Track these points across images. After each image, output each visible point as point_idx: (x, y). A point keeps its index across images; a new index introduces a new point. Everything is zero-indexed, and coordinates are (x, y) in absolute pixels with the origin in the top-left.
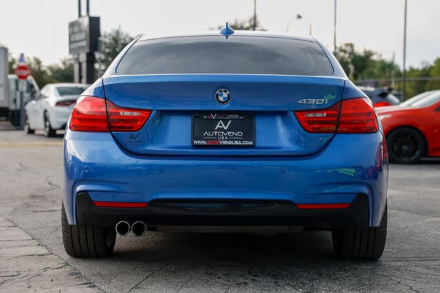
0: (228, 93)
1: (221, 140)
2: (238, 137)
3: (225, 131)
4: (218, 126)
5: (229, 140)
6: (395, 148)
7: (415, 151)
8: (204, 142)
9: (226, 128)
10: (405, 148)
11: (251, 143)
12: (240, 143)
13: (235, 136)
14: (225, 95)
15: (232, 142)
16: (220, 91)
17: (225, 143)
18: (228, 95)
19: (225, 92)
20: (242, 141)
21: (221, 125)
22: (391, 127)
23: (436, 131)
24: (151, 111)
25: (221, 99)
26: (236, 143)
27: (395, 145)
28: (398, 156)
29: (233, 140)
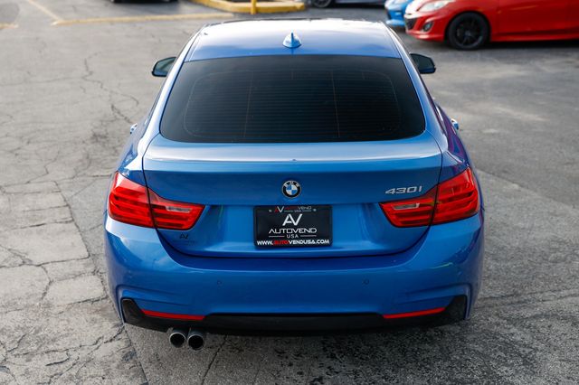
0: (298, 185)
1: (291, 239)
2: (310, 234)
3: (295, 228)
4: (286, 222)
5: (300, 238)
6: (458, 35)
7: (477, 37)
8: (270, 243)
9: (296, 224)
10: (468, 34)
11: (328, 242)
12: (313, 242)
13: (307, 233)
14: (294, 188)
15: (303, 242)
16: (288, 184)
17: (295, 242)
18: (298, 188)
19: (295, 184)
20: (315, 239)
21: (289, 219)
22: (455, 12)
23: (499, 12)
24: (203, 206)
25: (289, 192)
26: (309, 242)
27: (458, 31)
28: (461, 42)
29: (306, 239)
